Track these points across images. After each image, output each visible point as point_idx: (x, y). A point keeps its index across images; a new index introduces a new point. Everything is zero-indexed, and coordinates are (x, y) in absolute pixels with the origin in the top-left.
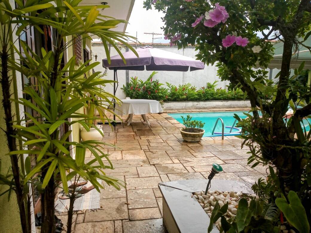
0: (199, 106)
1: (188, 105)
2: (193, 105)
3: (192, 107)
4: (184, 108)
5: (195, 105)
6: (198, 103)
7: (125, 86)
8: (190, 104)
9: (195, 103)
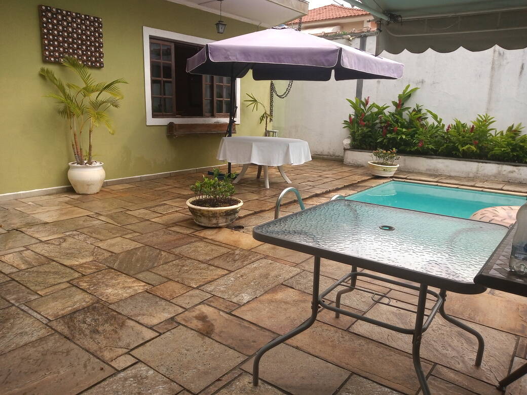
0: (519, 176)
1: (484, 170)
2: (499, 173)
3: (495, 177)
4: (471, 175)
5: (504, 173)
6: (515, 168)
7: (353, 117)
8: (490, 168)
9: (506, 169)
